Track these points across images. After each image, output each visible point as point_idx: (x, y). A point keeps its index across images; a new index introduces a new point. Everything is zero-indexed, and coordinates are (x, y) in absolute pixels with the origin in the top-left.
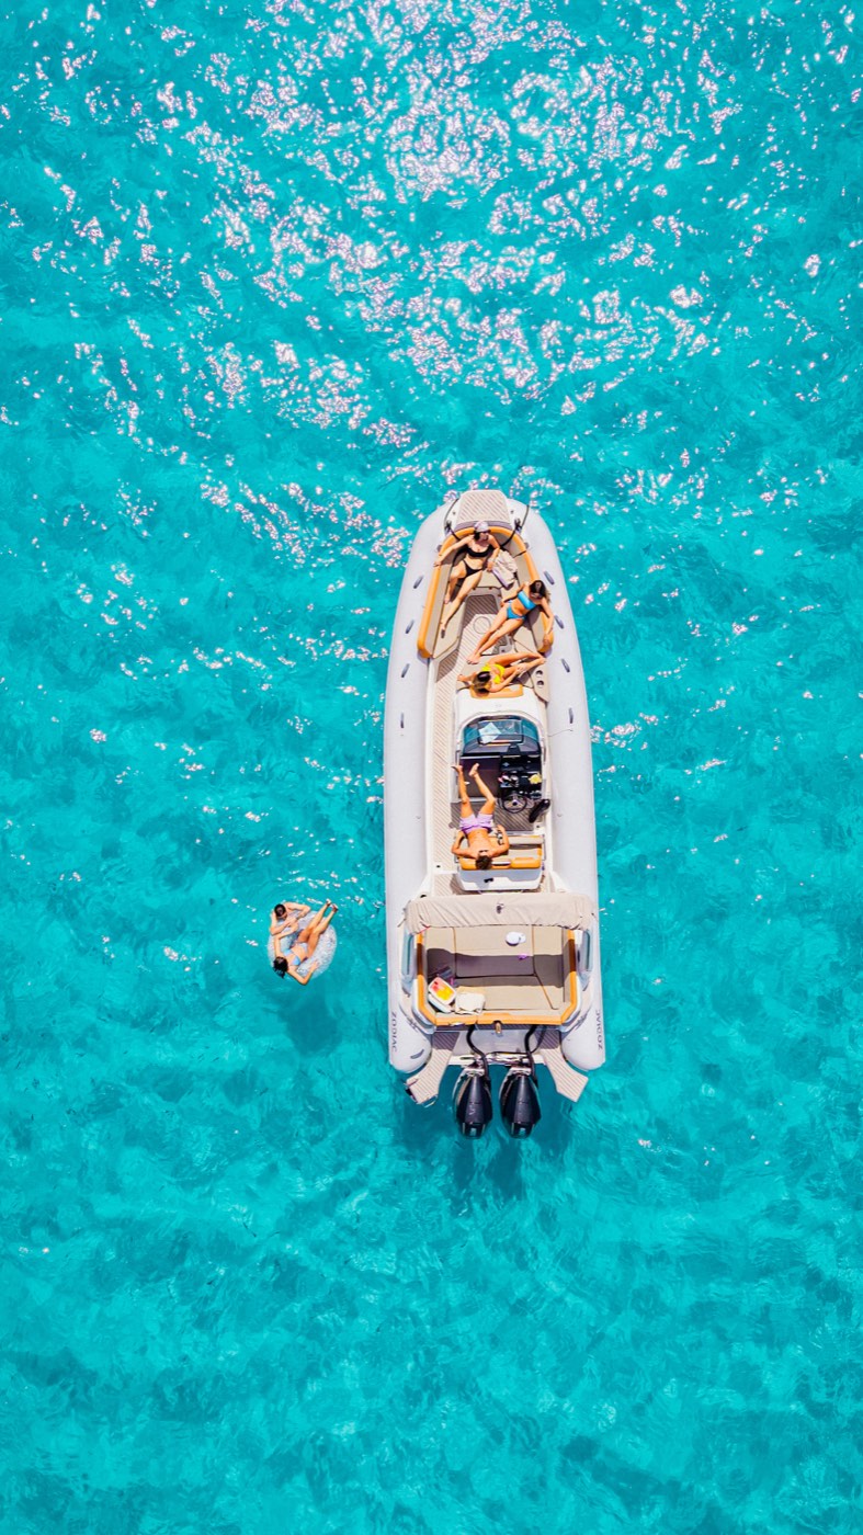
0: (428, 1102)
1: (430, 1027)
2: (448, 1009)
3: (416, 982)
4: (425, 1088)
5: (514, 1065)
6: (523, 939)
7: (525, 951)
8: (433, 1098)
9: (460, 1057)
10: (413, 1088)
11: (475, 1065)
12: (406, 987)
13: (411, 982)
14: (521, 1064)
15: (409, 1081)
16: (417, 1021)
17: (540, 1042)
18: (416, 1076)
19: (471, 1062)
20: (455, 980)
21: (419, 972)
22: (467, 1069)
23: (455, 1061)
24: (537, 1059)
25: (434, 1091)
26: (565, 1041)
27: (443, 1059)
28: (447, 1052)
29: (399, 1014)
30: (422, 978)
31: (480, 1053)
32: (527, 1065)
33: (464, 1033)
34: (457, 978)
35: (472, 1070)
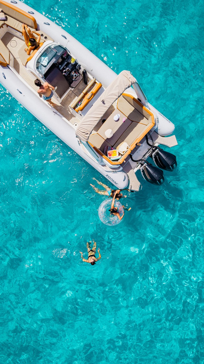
0: (140, 188)
1: (119, 168)
2: (120, 156)
3: (104, 159)
4: (135, 185)
5: (152, 153)
6: (119, 115)
7: (124, 119)
8: (141, 186)
9: (136, 168)
10: (133, 189)
11: (142, 165)
12: (103, 164)
13: (102, 161)
14: (154, 151)
15: (129, 188)
16: (115, 170)
17: (152, 140)
18: (130, 185)
19: (140, 165)
20: (114, 147)
21: (102, 155)
22: (141, 168)
23: (136, 170)
24: (156, 145)
25: (139, 184)
26: (159, 132)
27: (132, 173)
28: (131, 171)
29: (108, 174)
30: (104, 156)
31: (140, 160)
32: (156, 149)
33: (130, 160)
34: (112, 147)
35: (143, 167)
